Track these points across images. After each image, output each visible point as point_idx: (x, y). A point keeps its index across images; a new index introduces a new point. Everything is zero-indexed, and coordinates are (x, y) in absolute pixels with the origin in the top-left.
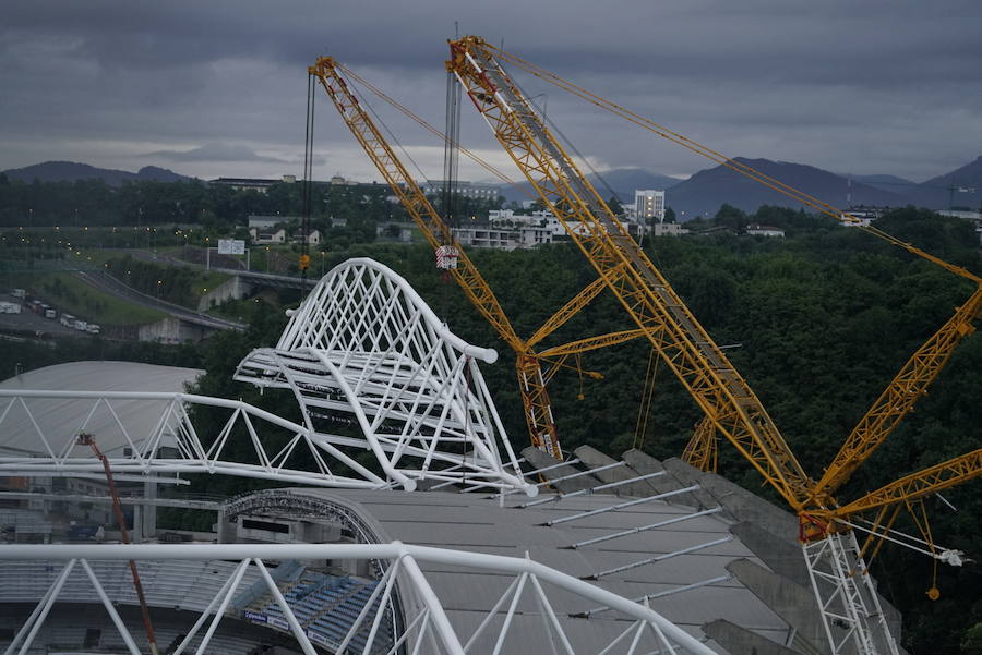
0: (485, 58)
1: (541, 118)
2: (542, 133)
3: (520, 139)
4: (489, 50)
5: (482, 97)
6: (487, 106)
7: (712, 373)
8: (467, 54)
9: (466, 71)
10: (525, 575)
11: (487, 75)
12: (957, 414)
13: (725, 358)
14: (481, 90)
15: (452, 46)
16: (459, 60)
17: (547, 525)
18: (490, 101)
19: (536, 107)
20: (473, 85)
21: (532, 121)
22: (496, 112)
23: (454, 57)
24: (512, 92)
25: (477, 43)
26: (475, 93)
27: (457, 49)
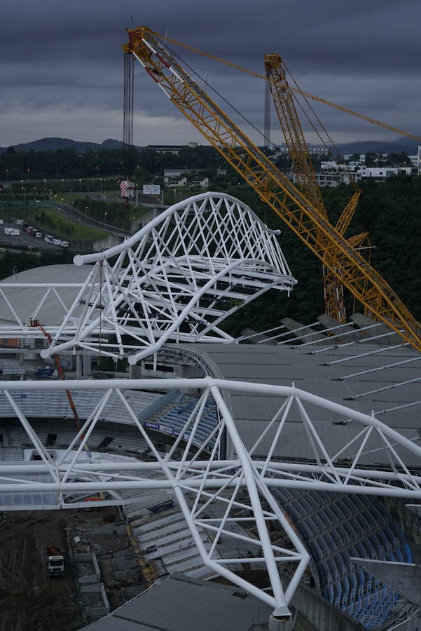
10: (292, 398)
17: (326, 365)
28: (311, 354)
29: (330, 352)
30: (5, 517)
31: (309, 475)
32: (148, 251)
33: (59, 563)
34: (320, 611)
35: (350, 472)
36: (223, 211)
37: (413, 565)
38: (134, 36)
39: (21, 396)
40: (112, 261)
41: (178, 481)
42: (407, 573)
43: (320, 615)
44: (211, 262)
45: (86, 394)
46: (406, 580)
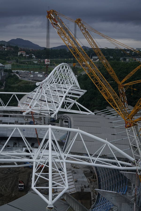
0: (55, 15)
1: (68, 29)
2: (68, 33)
3: (64, 34)
4: (57, 13)
5: (54, 24)
6: (56, 26)
7: (106, 88)
8: (51, 14)
9: (51, 18)
10: (78, 133)
11: (56, 19)
13: (109, 85)
14: (54, 22)
15: (48, 12)
16: (49, 15)
17: (111, 123)
18: (56, 25)
19: (67, 26)
20: (53, 21)
21: (66, 30)
22: (58, 28)
23: (48, 15)
24: (61, 23)
25: (53, 11)
26: (53, 23)
27: (49, 13)
28: (109, 119)
29: (115, 118)
30: (11, 170)
33: (22, 186)
34: (77, 206)
35: (96, 159)
37: (116, 192)
39: (23, 130)
41: (36, 160)
42: (114, 195)
43: (77, 208)
44: (67, 86)
45: (41, 130)
46: (113, 198)
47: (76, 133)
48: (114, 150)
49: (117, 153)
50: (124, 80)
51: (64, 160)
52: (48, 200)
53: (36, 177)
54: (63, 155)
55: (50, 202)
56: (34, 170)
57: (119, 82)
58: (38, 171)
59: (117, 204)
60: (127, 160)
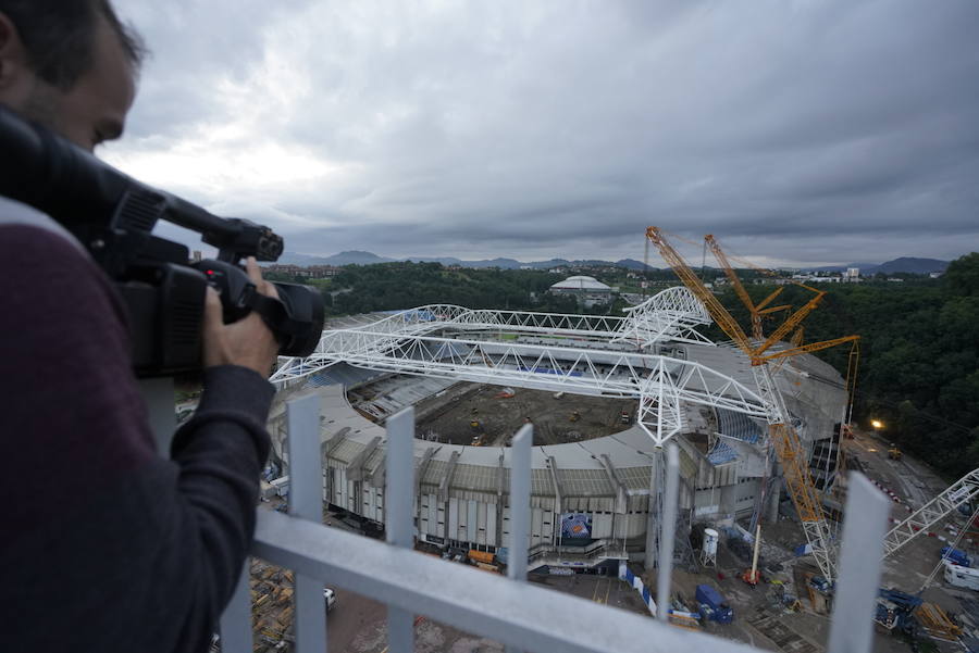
12: (911, 336)
31: (702, 398)
32: (651, 308)
33: (627, 418)
34: (691, 450)
35: (717, 398)
36: (683, 294)
37: (741, 440)
38: (649, 230)
39: (630, 358)
40: (637, 311)
41: (644, 393)
42: (738, 443)
45: (652, 360)
46: (737, 446)
47: (692, 367)
48: (741, 390)
49: (745, 394)
50: (760, 307)
51: (677, 396)
52: (656, 436)
53: (644, 411)
54: (675, 390)
55: (659, 441)
56: (642, 403)
57: (752, 309)
58: (647, 405)
59: (743, 454)
60: (758, 404)
